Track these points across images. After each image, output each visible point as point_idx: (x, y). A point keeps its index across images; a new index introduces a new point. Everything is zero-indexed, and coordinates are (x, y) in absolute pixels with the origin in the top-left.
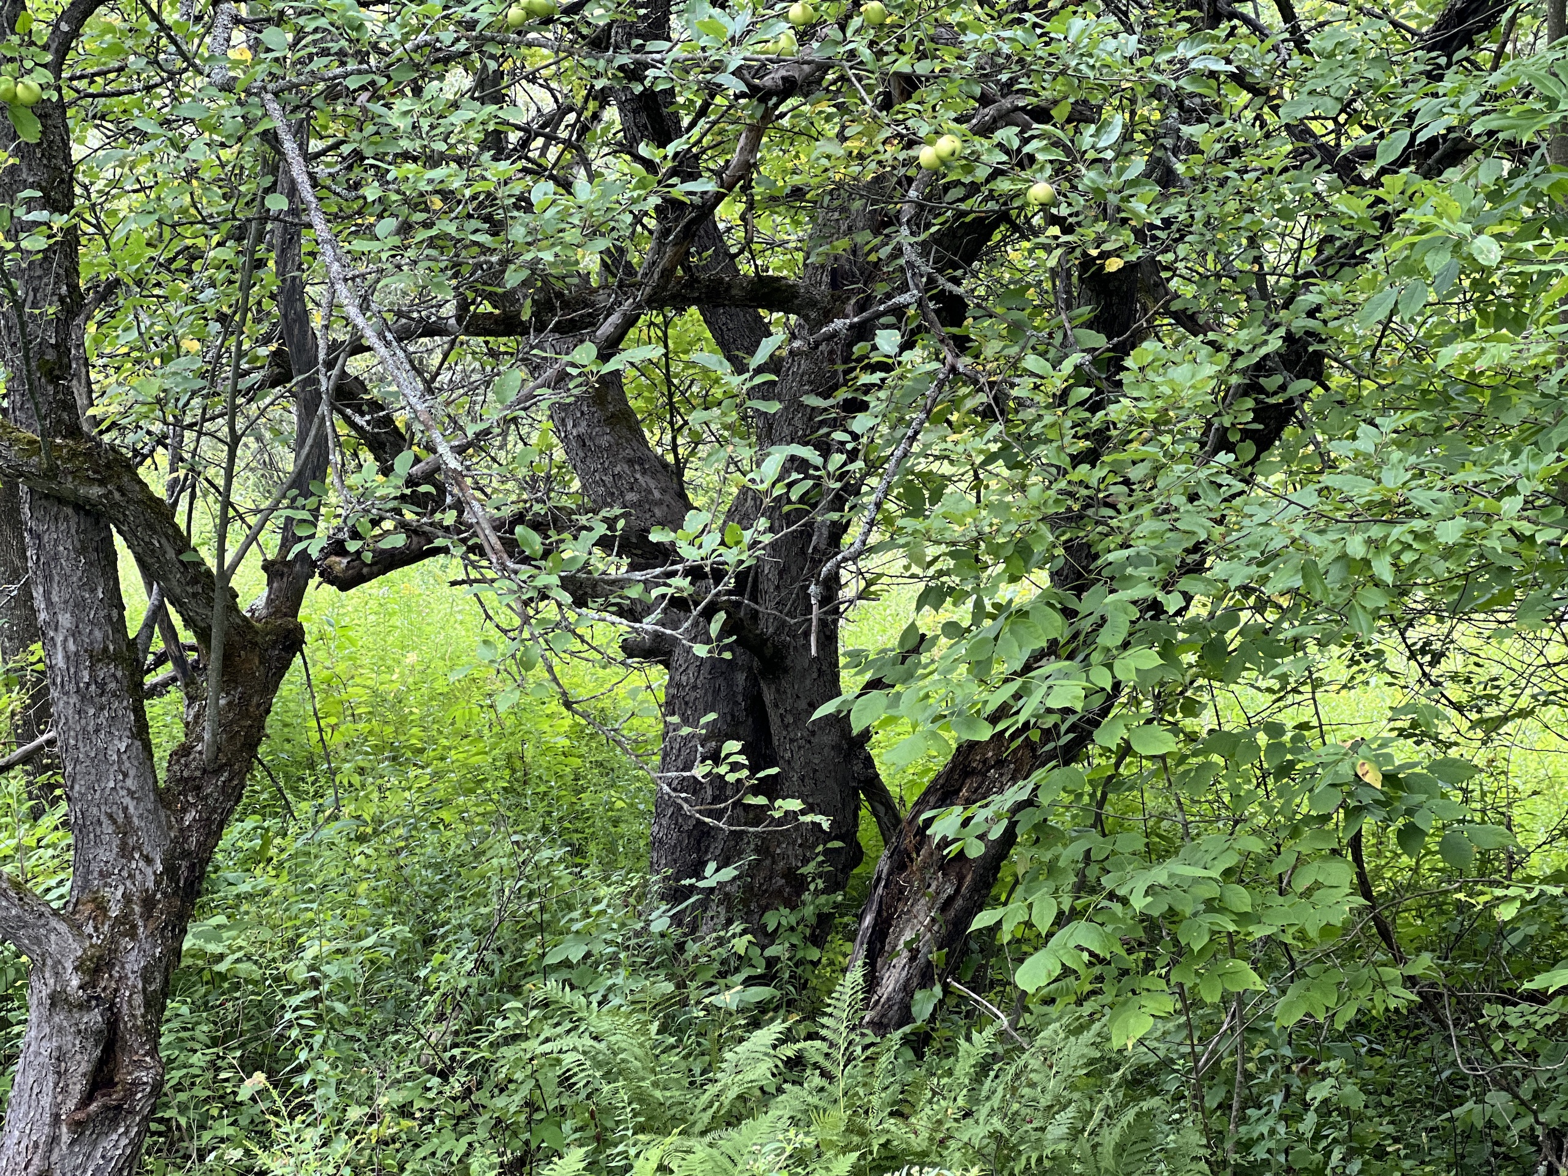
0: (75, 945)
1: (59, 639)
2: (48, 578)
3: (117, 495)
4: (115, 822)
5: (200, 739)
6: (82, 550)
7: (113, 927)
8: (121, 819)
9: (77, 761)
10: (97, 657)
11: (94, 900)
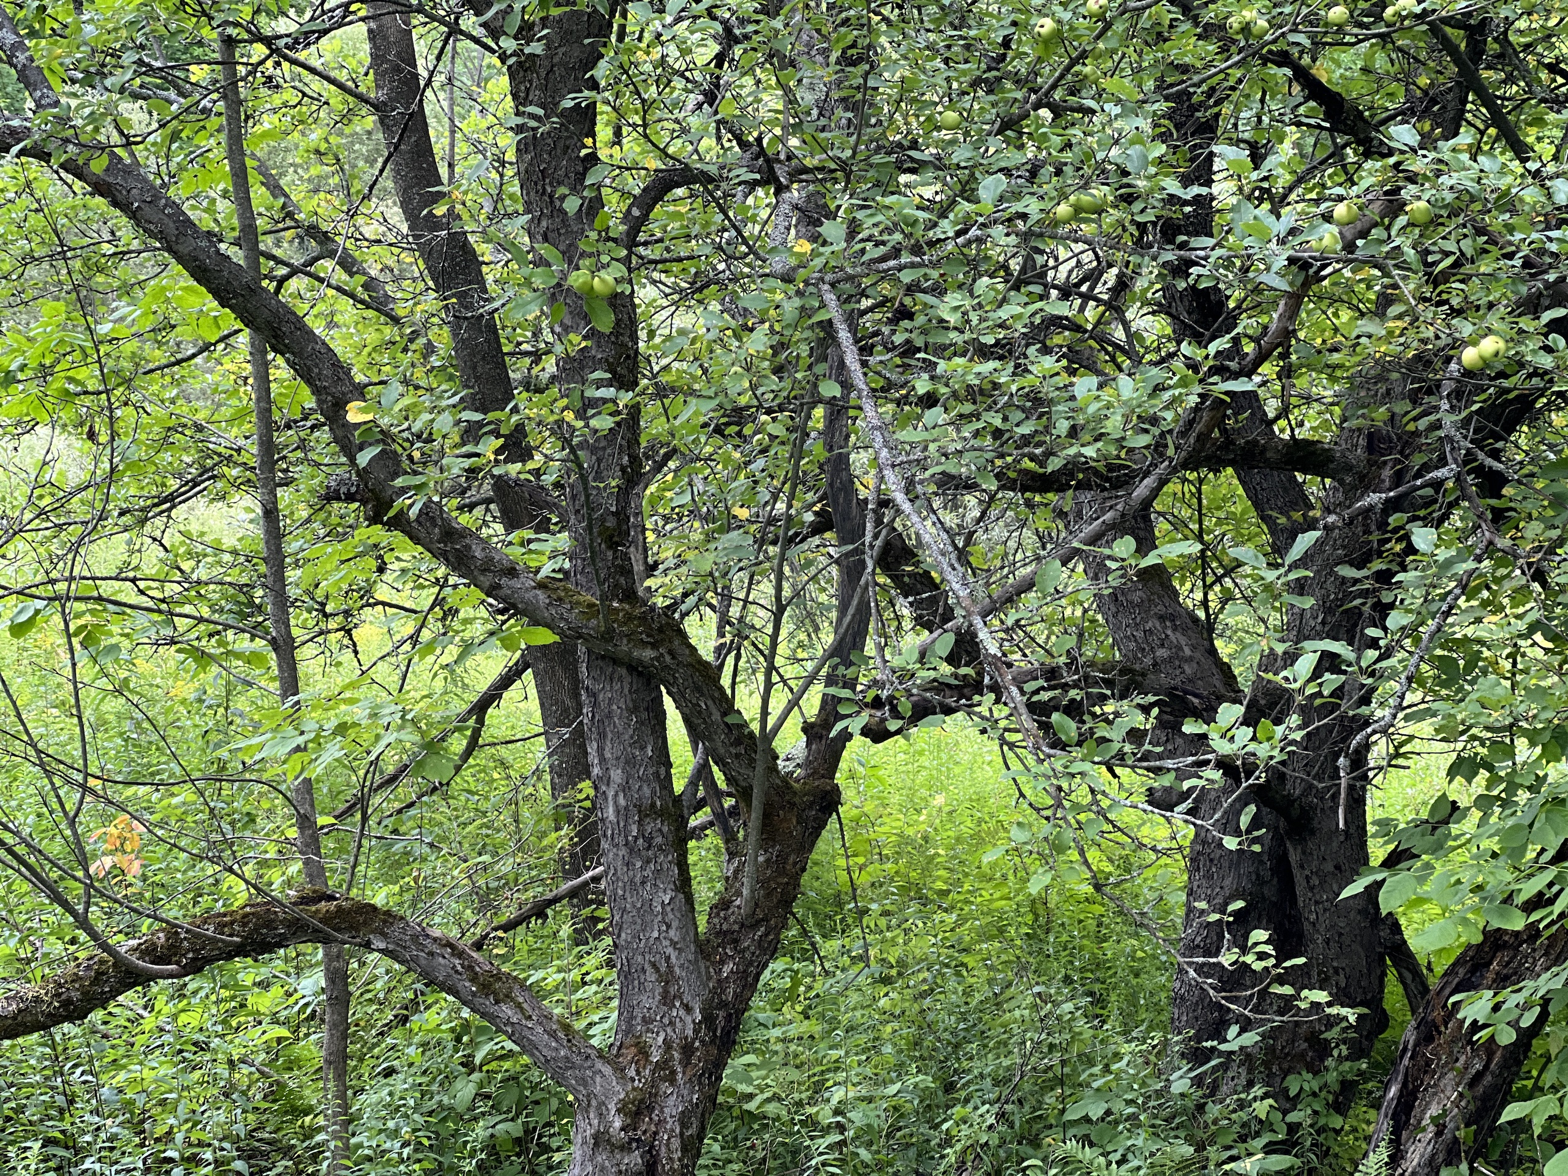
0: (618, 1088)
1: (611, 794)
2: (602, 736)
3: (668, 658)
4: (657, 970)
5: (739, 894)
6: (634, 710)
7: (653, 1072)
8: (663, 969)
9: (624, 910)
10: (646, 812)
11: (637, 1044)
